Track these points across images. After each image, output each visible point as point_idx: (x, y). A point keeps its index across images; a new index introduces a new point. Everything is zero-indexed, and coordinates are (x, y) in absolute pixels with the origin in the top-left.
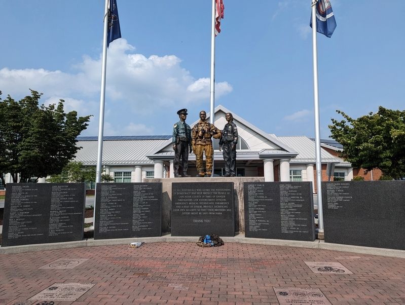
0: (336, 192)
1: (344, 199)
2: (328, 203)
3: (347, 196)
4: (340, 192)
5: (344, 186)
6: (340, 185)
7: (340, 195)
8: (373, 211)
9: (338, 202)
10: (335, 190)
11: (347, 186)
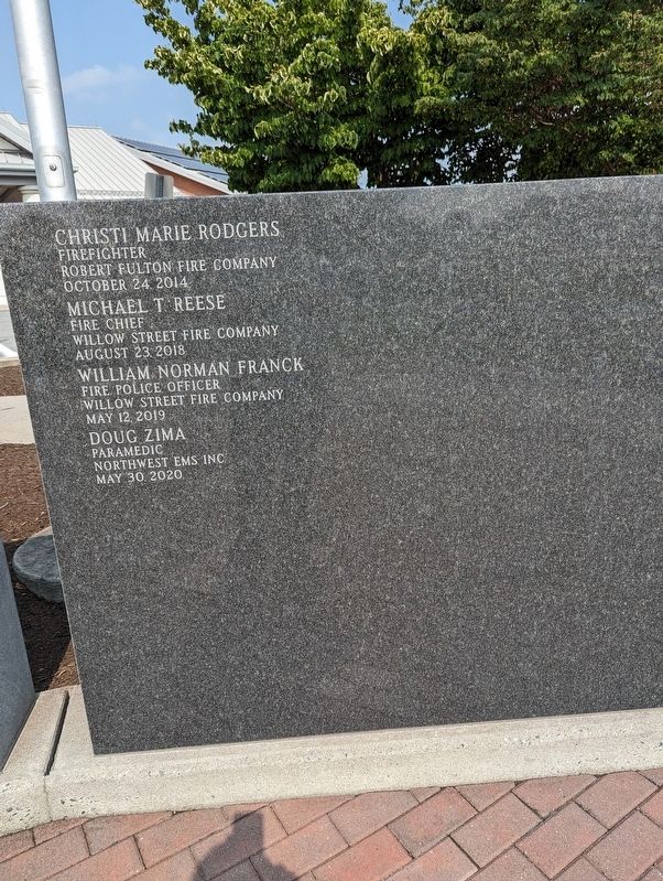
0: (155, 320)
1: (235, 383)
2: (95, 438)
3: (253, 349)
4: (198, 318)
5: (230, 248)
6: (197, 248)
7: (195, 353)
8: (464, 463)
9: (182, 415)
10: (146, 296)
11: (260, 246)
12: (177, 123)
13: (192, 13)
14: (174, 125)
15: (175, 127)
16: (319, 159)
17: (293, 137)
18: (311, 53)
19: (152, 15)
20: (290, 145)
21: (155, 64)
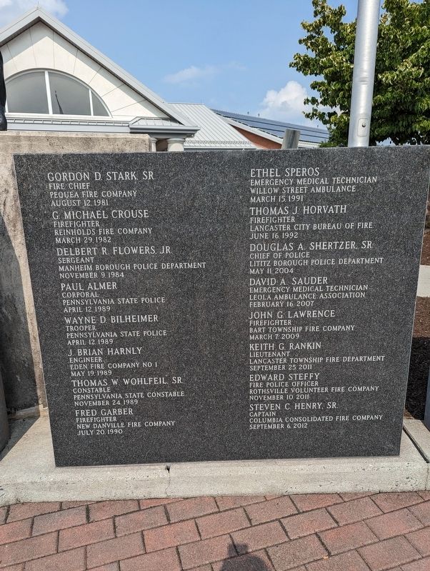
12: (310, 99)
13: (334, 33)
14: (308, 100)
15: (307, 102)
16: (411, 118)
17: (397, 104)
18: (424, 52)
19: (312, 35)
20: (394, 110)
21: (296, 64)
